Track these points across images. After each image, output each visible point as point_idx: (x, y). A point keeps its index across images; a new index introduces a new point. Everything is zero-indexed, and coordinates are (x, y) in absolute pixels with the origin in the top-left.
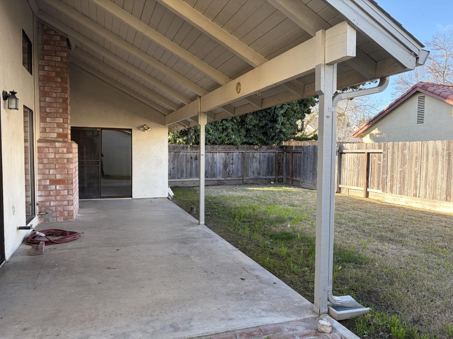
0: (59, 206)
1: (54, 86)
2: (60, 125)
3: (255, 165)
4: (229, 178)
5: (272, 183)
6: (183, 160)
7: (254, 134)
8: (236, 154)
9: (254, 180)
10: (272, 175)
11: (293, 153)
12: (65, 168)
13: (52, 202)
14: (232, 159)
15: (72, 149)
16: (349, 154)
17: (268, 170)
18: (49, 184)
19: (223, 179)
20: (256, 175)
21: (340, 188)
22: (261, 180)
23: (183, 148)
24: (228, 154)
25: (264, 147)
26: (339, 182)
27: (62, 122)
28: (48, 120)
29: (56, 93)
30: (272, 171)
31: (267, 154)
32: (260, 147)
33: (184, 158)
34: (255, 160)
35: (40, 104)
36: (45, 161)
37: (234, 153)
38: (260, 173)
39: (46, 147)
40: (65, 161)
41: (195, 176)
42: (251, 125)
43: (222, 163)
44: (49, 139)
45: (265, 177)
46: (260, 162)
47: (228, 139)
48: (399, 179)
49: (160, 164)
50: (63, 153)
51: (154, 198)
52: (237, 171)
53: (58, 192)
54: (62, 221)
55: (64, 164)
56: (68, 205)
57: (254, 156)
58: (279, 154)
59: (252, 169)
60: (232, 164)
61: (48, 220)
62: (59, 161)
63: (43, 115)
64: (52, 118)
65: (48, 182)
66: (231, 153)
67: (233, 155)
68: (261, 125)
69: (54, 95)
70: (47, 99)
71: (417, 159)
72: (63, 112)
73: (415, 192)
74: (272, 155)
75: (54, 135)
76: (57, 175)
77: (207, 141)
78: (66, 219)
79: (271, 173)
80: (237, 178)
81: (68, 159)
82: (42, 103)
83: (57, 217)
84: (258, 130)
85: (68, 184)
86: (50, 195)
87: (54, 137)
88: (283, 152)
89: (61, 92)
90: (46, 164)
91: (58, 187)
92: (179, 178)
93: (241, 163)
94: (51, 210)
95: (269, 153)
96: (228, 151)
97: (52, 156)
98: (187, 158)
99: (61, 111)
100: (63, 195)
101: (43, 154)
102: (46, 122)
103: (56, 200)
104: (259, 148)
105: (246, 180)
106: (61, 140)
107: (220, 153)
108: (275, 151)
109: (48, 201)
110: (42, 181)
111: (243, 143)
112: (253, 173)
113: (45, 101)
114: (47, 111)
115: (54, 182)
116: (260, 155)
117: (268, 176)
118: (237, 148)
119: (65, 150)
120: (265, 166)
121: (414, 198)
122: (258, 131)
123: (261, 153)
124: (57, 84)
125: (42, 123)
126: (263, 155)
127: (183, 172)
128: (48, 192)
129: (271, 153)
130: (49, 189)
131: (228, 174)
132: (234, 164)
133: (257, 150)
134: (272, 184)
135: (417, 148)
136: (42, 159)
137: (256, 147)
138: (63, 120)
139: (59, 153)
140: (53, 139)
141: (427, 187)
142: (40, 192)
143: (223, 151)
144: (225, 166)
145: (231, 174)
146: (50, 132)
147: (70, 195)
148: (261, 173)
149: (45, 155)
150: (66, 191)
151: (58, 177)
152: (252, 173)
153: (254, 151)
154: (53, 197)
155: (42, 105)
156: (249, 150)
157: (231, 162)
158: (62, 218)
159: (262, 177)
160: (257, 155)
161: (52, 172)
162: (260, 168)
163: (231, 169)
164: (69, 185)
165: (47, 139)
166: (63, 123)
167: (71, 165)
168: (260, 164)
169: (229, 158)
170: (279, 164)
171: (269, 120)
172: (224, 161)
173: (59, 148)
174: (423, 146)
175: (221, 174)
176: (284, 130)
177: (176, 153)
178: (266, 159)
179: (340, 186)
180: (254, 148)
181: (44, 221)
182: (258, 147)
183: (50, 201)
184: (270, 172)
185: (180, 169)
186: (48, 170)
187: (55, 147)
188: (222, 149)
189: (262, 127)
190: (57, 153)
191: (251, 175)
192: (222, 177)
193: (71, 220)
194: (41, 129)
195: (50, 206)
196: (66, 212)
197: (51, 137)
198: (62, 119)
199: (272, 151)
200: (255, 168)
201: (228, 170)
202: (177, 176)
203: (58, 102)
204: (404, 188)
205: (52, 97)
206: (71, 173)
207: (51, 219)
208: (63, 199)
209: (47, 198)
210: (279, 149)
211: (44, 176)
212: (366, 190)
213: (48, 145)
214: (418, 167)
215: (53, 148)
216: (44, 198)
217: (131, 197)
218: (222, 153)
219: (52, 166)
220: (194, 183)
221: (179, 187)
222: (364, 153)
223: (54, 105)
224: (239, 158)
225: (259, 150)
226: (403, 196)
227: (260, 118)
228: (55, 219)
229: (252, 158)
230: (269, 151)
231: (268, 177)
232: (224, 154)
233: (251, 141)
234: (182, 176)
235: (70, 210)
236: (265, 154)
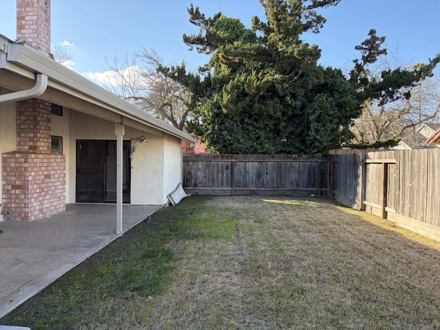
0: (18, 207)
1: (28, 106)
2: (31, 139)
3: (294, 176)
4: (263, 189)
5: (312, 195)
6: (214, 169)
7: (291, 142)
8: (271, 164)
9: (291, 191)
10: (314, 187)
12: (23, 175)
13: (12, 204)
14: (267, 169)
15: (28, 159)
16: (372, 164)
17: (309, 182)
18: (10, 188)
19: (255, 189)
20: (295, 186)
21: (365, 205)
22: (301, 192)
23: (214, 157)
24: (261, 164)
25: (304, 156)
26: (364, 198)
27: (32, 136)
28: (22, 135)
29: (28, 112)
30: (314, 183)
31: (308, 163)
32: (300, 157)
33: (215, 168)
34: (293, 170)
35: (17, 122)
36: (8, 169)
37: (269, 163)
38: (299, 184)
39: (9, 158)
40: (23, 169)
41: (226, 185)
42: (286, 133)
43: (255, 172)
44: (23, 150)
45: (305, 189)
46: (299, 173)
47: (262, 148)
48: (409, 198)
50: (21, 163)
51: (151, 205)
52: (272, 181)
53: (17, 196)
54: (20, 221)
55: (22, 172)
56: (25, 207)
57: (292, 165)
58: (323, 163)
59: (289, 179)
60: (267, 174)
61: (9, 219)
62: (19, 170)
63: (19, 131)
64: (25, 133)
65: (10, 187)
66: (266, 162)
67: (267, 165)
68: (297, 132)
69: (27, 114)
70: (22, 118)
71: (424, 173)
72: (33, 128)
73: (422, 215)
74: (315, 164)
75: (27, 148)
76: (17, 181)
77: (238, 150)
78: (23, 219)
79: (313, 184)
80: (272, 189)
81: (25, 168)
82: (18, 121)
83: (16, 217)
84: (296, 137)
85: (25, 189)
86: (11, 198)
88: (327, 162)
89: (32, 111)
90: (9, 171)
91: (17, 192)
92: (210, 187)
93: (276, 173)
94: (12, 211)
95: (311, 162)
96: (261, 161)
97: (13, 165)
98: (218, 167)
99: (32, 127)
100: (21, 199)
101: (7, 163)
102: (21, 137)
103: (15, 203)
104: (298, 157)
105: (283, 191)
106: (32, 151)
107: (253, 162)
108: (317, 160)
109: (9, 203)
110: (6, 186)
111: (278, 153)
112: (291, 184)
113: (20, 119)
114: (22, 127)
115: (15, 187)
116: (299, 165)
117: (309, 187)
118: (273, 157)
119: (23, 160)
120: (305, 177)
121: (422, 222)
122: (296, 139)
123: (301, 163)
124: (30, 105)
125: (18, 138)
126: (303, 165)
127: (215, 181)
128: (10, 195)
129: (313, 163)
130: (11, 193)
131: (262, 184)
132: (269, 174)
133: (296, 159)
134: (312, 197)
135: (424, 158)
136: (6, 167)
137: (294, 156)
138: (34, 134)
139: (18, 162)
140: (25, 151)
141: (433, 210)
142: (4, 195)
143: (256, 161)
144: (259, 175)
145: (266, 184)
146: (23, 145)
147: (26, 199)
148: (301, 184)
149: (8, 165)
150: (23, 195)
151: (18, 183)
152: (289, 184)
153: (292, 160)
154: (13, 200)
155: (18, 123)
156: (287, 159)
157: (266, 172)
158: (20, 218)
159: (301, 188)
160: (296, 164)
161: (13, 178)
162: (299, 178)
163: (265, 179)
164: (26, 191)
165: (21, 150)
166: (34, 137)
167: (27, 173)
168: (299, 175)
169: (263, 168)
170: (323, 175)
171: (306, 127)
172: (257, 171)
173: (19, 158)
174: (430, 155)
175: (254, 184)
176: (318, 137)
177: (208, 162)
178: (306, 169)
179: (365, 202)
180: (292, 157)
181: (7, 220)
182: (296, 156)
183: (11, 203)
184: (311, 183)
185: (211, 177)
186: (10, 177)
187: (16, 158)
188: (255, 158)
189: (300, 134)
190: (17, 163)
191: (288, 187)
192: (255, 187)
193: (27, 221)
194: (17, 143)
195: (11, 207)
196: (23, 213)
198: (32, 134)
199: (314, 160)
200: (293, 178)
201: (261, 180)
202: (208, 185)
203: (30, 120)
204: (413, 210)
205: (25, 116)
206: (27, 179)
207: (12, 218)
208: (21, 202)
209: (9, 200)
210: (323, 159)
211: (7, 182)
212: (384, 209)
213: (10, 155)
214: (425, 183)
215: (14, 158)
216: (7, 200)
217: (129, 203)
218: (255, 162)
219: (13, 174)
220: (225, 192)
222: (381, 163)
223: (27, 122)
224: (274, 167)
225: (298, 159)
226: (412, 220)
227: (297, 125)
228: (15, 219)
229: (290, 168)
230: (310, 160)
231: (309, 189)
232: (257, 163)
233: (288, 150)
234: (213, 185)
235: (26, 211)
236: (306, 164)
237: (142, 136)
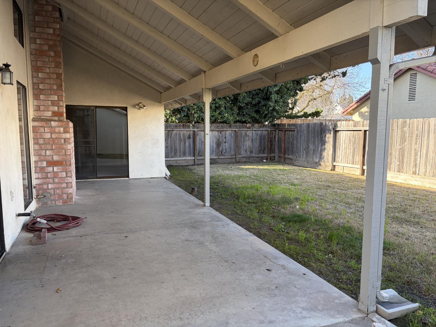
0: (58, 189)
1: (47, 60)
2: (54, 103)
3: (248, 144)
4: (222, 157)
5: (264, 161)
6: (176, 138)
7: (247, 112)
8: (229, 133)
9: (246, 158)
10: (264, 154)
11: (286, 131)
12: (63, 149)
13: (49, 185)
14: (225, 138)
15: (69, 128)
16: (344, 132)
17: (260, 149)
18: (45, 166)
19: (216, 157)
20: (249, 153)
21: (334, 166)
22: (254, 158)
23: (176, 126)
24: (221, 133)
25: (257, 125)
26: (334, 159)
27: (56, 99)
28: (42, 97)
29: (49, 68)
30: (264, 149)
31: (259, 132)
32: (253, 126)
33: (178, 137)
34: (247, 138)
35: (33, 80)
36: (41, 141)
37: (227, 132)
38: (252, 151)
39: (41, 127)
40: (63, 141)
41: (189, 155)
42: (244, 103)
43: (215, 141)
44: (44, 117)
45: (257, 156)
46: (252, 141)
47: (221, 118)
48: (397, 157)
49: (157, 144)
50: (59, 133)
51: (151, 178)
52: (230, 150)
53: (55, 175)
54: (61, 204)
55: (62, 144)
56: (67, 187)
57: (246, 134)
58: (272, 132)
59: (244, 147)
60: (225, 142)
61: (46, 203)
62: (56, 141)
63: (36, 92)
64: (46, 95)
65: (45, 164)
66: (224, 132)
67: (225, 134)
68: (254, 102)
69: (48, 70)
70: (40, 75)
71: (417, 137)
72: (57, 89)
73: (414, 170)
74: (265, 133)
75: (49, 114)
76: (54, 156)
77: (200, 119)
78: (65, 202)
79: (263, 151)
80: (230, 157)
81: (65, 139)
82: (34, 79)
83: (55, 200)
84: (251, 108)
85: (67, 165)
86: (48, 178)
87: (48, 116)
88: (275, 130)
89: (54, 68)
90: (43, 144)
91: (55, 169)
92: (172, 157)
93: (233, 141)
94: (49, 193)
95: (262, 131)
96: (220, 130)
97: (48, 136)
98: (180, 137)
99: (55, 87)
100: (61, 178)
101: (38, 134)
102: (40, 100)
103: (54, 183)
104: (252, 126)
105: (239, 158)
106: (56, 118)
107: (213, 132)
108: (267, 129)
109: (45, 184)
110: (39, 162)
111: (236, 122)
112: (246, 151)
113: (37, 77)
114: (40, 87)
115: (52, 163)
116: (253, 133)
117: (260, 154)
118: (230, 127)
119: (62, 129)
120: (257, 144)
121: (413, 176)
122: (251, 109)
123: (254, 132)
124: (50, 59)
125: (35, 101)
126: (255, 133)
127: (177, 151)
128: (46, 174)
129: (263, 131)
130: (47, 171)
131: (222, 153)
132: (227, 142)
133: (250, 128)
134: (265, 162)
135: (418, 125)
136: (37, 139)
137: (248, 125)
138: (58, 97)
139: (55, 133)
140: (47, 118)
141: (428, 165)
142: (36, 174)
143: (216, 130)
144: (218, 144)
145: (224, 153)
146: (44, 111)
147: (68, 177)
148: (254, 151)
149: (41, 135)
150: (64, 173)
151: (56, 158)
152: (244, 152)
153: (247, 129)
154: (51, 180)
155: (34, 81)
156: (242, 128)
157: (224, 141)
158: (61, 201)
159: (254, 155)
160: (249, 133)
161: (48, 153)
162: (252, 146)
163: (224, 147)
164: (67, 167)
165: (42, 117)
166: (58, 100)
167: (69, 145)
168: (253, 143)
169: (222, 137)
170: (271, 142)
171: (262, 98)
172: (217, 140)
173: (56, 127)
174: (425, 123)
175: (214, 153)
176: (277, 108)
177: (169, 132)
178: (258, 137)
179: (335, 164)
180: (247, 126)
181: (42, 205)
182: (250, 125)
183: (48, 184)
184: (262, 150)
185: (173, 147)
186: (44, 151)
187: (51, 127)
188: (215, 127)
189: (255, 105)
190: (54, 133)
191: (243, 154)
192: (215, 156)
193: (71, 203)
194: (35, 107)
195: (48, 188)
196: (64, 195)
197: (45, 115)
198: (56, 97)
199: (264, 129)
200: (248, 146)
201: (221, 149)
202: (171, 155)
203: (51, 78)
204: (403, 166)
205: (45, 73)
206: (69, 153)
207: (50, 202)
208: (61, 182)
209: (45, 181)
210: (271, 127)
211: (40, 158)
212: (363, 167)
213: (43, 124)
214: (418, 144)
215: (49, 127)
216: (41, 180)
217: (128, 177)
218: (215, 132)
219: (49, 147)
220: (188, 162)
221: (172, 166)
222: (361, 130)
223: (48, 81)
224: (232, 136)
225: (251, 128)
226: (401, 174)
227: (253, 96)
228: (54, 202)
229: (245, 136)
230: (261, 129)
231: (261, 155)
232: (217, 132)
233: (244, 120)
234: (175, 155)
235: (69, 192)
236: (258, 132)
237: (141, 103)
